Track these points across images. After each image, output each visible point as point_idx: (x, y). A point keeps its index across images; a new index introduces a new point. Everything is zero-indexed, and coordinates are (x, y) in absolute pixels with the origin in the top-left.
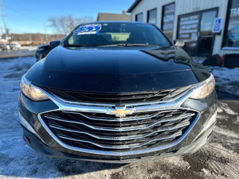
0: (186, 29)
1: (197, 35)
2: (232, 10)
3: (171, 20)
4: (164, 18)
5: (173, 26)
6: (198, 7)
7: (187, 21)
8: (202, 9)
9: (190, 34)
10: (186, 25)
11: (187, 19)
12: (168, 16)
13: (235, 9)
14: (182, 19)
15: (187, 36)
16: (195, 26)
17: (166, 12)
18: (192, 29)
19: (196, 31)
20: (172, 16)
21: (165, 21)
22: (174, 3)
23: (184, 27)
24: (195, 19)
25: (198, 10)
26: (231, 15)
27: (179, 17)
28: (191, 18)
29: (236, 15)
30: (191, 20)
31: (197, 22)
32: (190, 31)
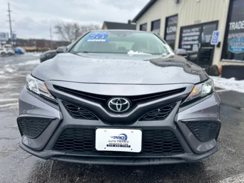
0: (187, 41)
1: (198, 46)
2: (231, 24)
3: (174, 31)
4: (168, 29)
5: (175, 37)
6: (200, 19)
7: (189, 32)
8: (203, 21)
9: (192, 45)
10: (188, 36)
11: (189, 30)
12: (171, 28)
13: (234, 23)
14: (184, 31)
15: (189, 47)
16: (196, 38)
17: (169, 23)
18: (193, 40)
19: (197, 42)
20: (175, 27)
21: (168, 32)
22: (177, 15)
23: (186, 39)
24: (196, 31)
25: (199, 23)
26: (230, 29)
27: (182, 29)
28: (193, 30)
29: (234, 29)
30: (193, 32)
31: (198, 33)
32: (192, 43)
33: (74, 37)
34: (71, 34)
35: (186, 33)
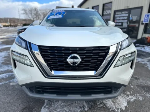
0: (119, 20)
1: (127, 23)
3: (109, 13)
4: (104, 12)
5: (110, 17)
6: (128, 5)
7: (120, 14)
8: (131, 7)
9: (122, 23)
10: (119, 17)
11: (120, 13)
12: (107, 11)
14: (117, 13)
15: (120, 24)
16: (126, 18)
17: (105, 7)
19: (126, 21)
20: (110, 11)
21: (104, 14)
22: (111, 2)
25: (128, 8)
27: (115, 12)
28: (123, 13)
30: (123, 14)
31: (127, 15)
32: (122, 21)
33: (35, 17)
34: (33, 14)
35: (118, 14)
